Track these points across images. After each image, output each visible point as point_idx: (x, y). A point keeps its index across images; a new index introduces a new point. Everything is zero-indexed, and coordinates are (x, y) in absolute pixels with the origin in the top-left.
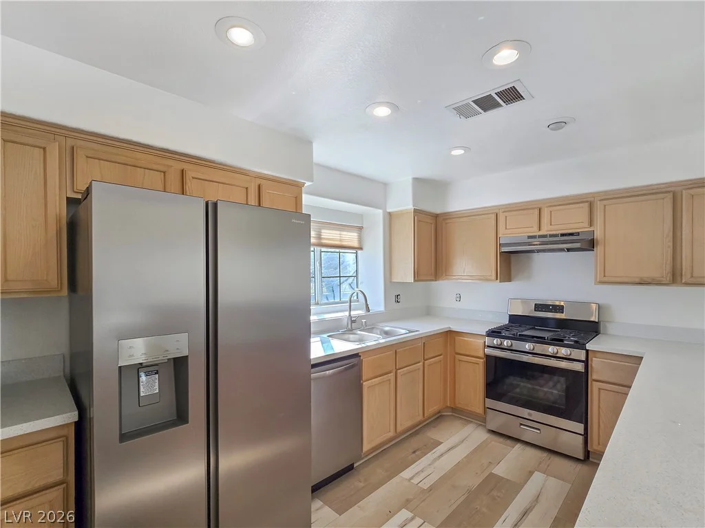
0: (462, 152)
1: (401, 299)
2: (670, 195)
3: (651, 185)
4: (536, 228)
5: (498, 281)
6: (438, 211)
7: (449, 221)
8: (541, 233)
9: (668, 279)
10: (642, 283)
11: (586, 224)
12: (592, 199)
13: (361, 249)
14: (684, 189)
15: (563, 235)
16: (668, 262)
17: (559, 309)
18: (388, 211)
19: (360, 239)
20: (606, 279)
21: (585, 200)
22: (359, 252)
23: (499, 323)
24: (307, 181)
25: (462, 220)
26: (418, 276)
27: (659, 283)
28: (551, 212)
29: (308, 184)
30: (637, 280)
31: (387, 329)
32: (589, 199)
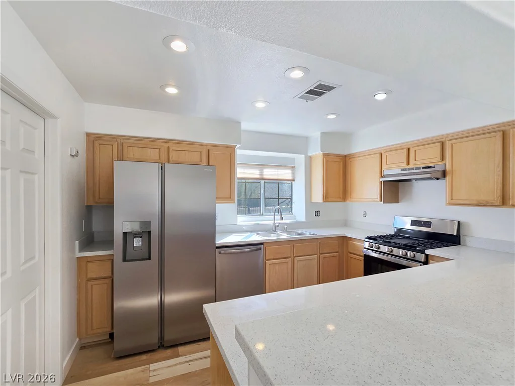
0: (334, 116)
1: (321, 213)
2: (501, 134)
3: (486, 126)
4: (405, 164)
5: (382, 202)
6: (346, 153)
7: (352, 160)
8: (409, 167)
9: (498, 201)
10: (479, 205)
11: (439, 159)
12: (444, 139)
13: (294, 180)
14: (512, 128)
15: (424, 168)
16: (499, 188)
17: (428, 224)
18: (309, 155)
19: (293, 174)
20: (452, 201)
21: (438, 140)
22: (293, 182)
23: (384, 233)
24: (238, 144)
25: (360, 158)
26: (326, 198)
27: (492, 205)
28: (415, 151)
29: (238, 146)
30: (475, 203)
31: (299, 232)
32: (442, 140)
